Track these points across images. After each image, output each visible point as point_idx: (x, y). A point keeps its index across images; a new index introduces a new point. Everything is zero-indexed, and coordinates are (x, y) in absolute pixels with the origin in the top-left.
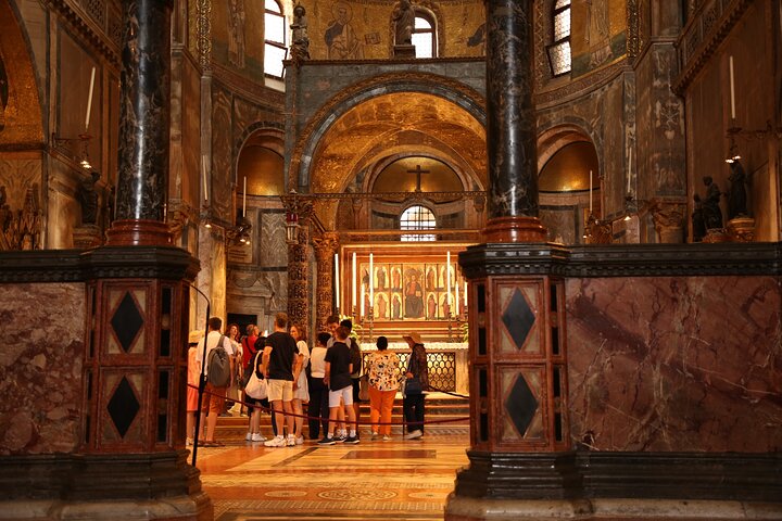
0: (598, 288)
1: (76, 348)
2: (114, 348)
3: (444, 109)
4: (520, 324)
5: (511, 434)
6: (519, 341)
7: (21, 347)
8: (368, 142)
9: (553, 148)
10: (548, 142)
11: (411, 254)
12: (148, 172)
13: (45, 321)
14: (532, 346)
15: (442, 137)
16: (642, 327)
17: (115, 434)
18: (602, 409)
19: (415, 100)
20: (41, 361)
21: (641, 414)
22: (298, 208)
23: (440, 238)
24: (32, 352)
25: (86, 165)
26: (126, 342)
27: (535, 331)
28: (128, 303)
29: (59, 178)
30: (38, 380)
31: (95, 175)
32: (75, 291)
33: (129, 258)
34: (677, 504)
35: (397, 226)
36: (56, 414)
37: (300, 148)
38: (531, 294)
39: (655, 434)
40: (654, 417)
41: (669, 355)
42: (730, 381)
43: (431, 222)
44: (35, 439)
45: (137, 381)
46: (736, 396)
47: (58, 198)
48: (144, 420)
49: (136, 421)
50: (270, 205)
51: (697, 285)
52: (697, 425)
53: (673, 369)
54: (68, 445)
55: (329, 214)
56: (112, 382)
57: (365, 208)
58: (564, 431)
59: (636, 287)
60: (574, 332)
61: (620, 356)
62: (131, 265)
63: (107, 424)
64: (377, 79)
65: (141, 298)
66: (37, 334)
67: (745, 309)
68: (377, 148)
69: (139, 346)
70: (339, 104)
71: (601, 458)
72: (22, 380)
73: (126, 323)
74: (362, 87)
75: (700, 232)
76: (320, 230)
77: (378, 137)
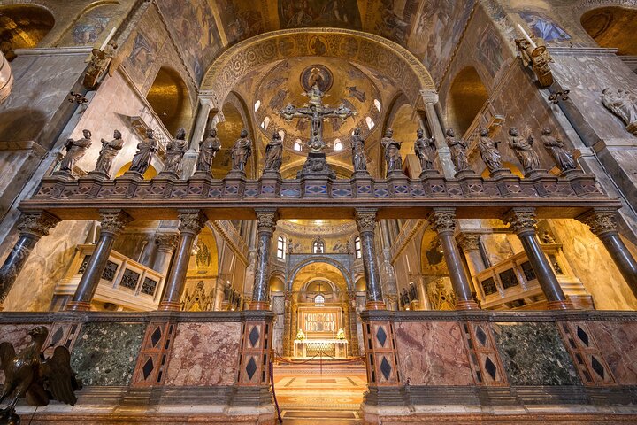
0: (405, 325)
1: (237, 345)
2: (249, 346)
3: (330, 267)
4: (382, 337)
5: (383, 378)
6: (382, 344)
7: (219, 345)
8: (308, 276)
9: (358, 279)
10: (356, 277)
11: (319, 310)
12: (263, 286)
13: (228, 335)
14: (387, 346)
15: (329, 275)
16: (420, 339)
17: (248, 378)
18: (411, 369)
19: (322, 264)
20: (225, 350)
21: (424, 371)
22: (288, 296)
23: (326, 305)
24: (222, 348)
25: (228, 282)
26: (253, 344)
27: (387, 341)
28: (255, 329)
29: (220, 286)
30: (223, 357)
31: (230, 285)
32: (238, 325)
33: (257, 314)
34: (442, 407)
35: (314, 301)
36: (228, 370)
37: (289, 278)
38: (384, 328)
39: (430, 379)
40: (429, 372)
41: (430, 349)
42: (451, 358)
43: (322, 300)
44: (221, 380)
45: (256, 358)
46: (453, 364)
47: (219, 292)
48: (258, 373)
49: (255, 374)
50: (277, 294)
51: (435, 324)
52: (443, 375)
53: (432, 353)
54: (231, 383)
55: (296, 298)
56: (248, 358)
57: (304, 296)
58: (400, 378)
59: (417, 326)
60: (399, 341)
61: (415, 349)
62: (257, 316)
63: (245, 374)
64: (311, 259)
65: (259, 327)
66: (225, 340)
67: (450, 333)
68: (310, 278)
69: (257, 345)
70: (301, 265)
71: (413, 388)
72: (218, 357)
73: (254, 337)
74: (307, 261)
75: (403, 305)
76: (293, 303)
77: (310, 275)
